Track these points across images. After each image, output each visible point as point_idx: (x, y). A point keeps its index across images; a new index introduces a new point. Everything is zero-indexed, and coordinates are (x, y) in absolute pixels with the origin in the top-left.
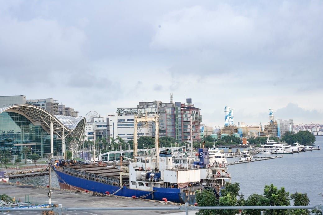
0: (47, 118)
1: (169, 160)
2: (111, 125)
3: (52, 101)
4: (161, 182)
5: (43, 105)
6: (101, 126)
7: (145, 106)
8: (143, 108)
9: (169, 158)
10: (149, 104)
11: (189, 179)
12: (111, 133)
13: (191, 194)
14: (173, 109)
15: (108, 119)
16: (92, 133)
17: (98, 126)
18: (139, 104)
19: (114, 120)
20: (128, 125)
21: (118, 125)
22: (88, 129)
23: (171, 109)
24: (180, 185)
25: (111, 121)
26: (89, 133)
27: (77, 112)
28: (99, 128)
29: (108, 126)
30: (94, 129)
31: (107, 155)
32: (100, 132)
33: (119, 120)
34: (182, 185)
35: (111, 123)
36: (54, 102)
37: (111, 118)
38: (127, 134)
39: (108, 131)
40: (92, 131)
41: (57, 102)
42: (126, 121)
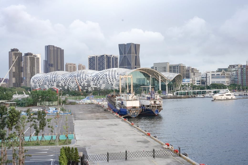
0: (157, 74)
1: (130, 96)
2: (208, 77)
3: (181, 65)
4: (123, 106)
5: (177, 67)
6: (204, 78)
7: (232, 67)
8: (231, 68)
9: (129, 95)
10: (235, 66)
11: (133, 105)
12: (208, 81)
13: (133, 112)
14: (242, 69)
15: (206, 74)
16: (199, 81)
17: (202, 78)
18: (229, 66)
19: (210, 75)
20: (217, 77)
21: (212, 77)
22: (197, 79)
23: (240, 69)
24: (128, 107)
25: (208, 75)
26: (197, 81)
27: (198, 70)
28: (203, 79)
29: (206, 77)
30: (200, 79)
31: (178, 93)
32: (204, 81)
33: (212, 75)
34: (129, 107)
35: (208, 76)
36: (184, 65)
37: (208, 74)
38: (216, 82)
39: (207, 80)
40: (199, 80)
41: (185, 65)
42: (216, 75)
